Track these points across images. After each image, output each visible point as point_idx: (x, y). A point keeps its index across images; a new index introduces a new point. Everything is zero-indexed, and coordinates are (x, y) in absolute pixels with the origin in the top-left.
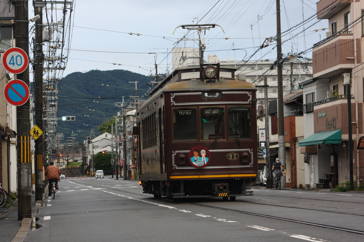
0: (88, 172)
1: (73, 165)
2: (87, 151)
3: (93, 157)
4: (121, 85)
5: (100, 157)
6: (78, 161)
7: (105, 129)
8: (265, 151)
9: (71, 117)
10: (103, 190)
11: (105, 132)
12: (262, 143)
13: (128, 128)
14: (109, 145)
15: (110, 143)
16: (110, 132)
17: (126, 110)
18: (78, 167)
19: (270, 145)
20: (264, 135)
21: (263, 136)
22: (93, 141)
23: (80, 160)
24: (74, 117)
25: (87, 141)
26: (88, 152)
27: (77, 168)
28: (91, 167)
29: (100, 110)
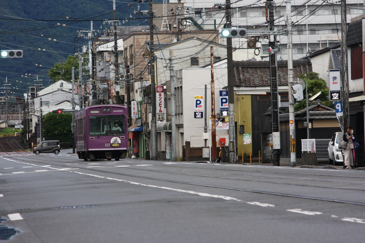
0: (33, 143)
1: (7, 132)
2: (30, 110)
3: (42, 119)
4: (81, 4)
5: (52, 119)
6: (16, 127)
7: (59, 74)
8: (338, 106)
9: (15, 51)
10: (75, 170)
11: (59, 79)
12: (334, 93)
13: (100, 71)
14: (66, 101)
15: (69, 96)
16: (68, 80)
17: (96, 43)
18: (15, 135)
19: (350, 97)
20: (339, 80)
21: (336, 82)
22: (40, 93)
23: (19, 124)
24: (21, 51)
25: (29, 94)
26: (33, 111)
27: (13, 137)
28: (38, 135)
29: (48, 44)
